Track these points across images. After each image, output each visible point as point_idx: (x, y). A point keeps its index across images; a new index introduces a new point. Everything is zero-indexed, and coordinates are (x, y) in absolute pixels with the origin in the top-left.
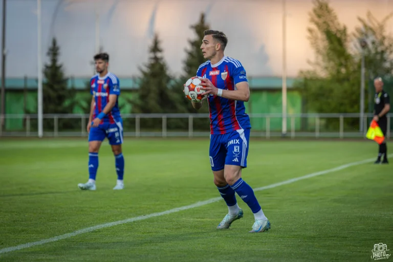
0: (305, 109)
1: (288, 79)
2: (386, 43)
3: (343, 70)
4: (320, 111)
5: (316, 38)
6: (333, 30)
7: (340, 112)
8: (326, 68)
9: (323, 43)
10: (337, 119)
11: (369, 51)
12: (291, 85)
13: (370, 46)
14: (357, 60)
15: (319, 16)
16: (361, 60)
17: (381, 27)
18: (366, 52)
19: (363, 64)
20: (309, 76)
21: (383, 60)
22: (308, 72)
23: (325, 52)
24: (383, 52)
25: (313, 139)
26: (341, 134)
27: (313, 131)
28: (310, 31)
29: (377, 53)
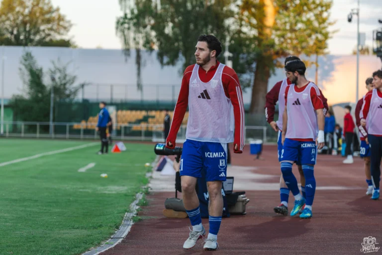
0: (15, 119)
1: (5, 100)
2: (68, 78)
3: (40, 95)
4: (25, 120)
5: (23, 74)
6: (34, 69)
7: (38, 121)
8: (29, 93)
9: (28, 78)
10: (35, 126)
11: (56, 83)
12: (6, 103)
13: (57, 80)
14: (48, 88)
15: (26, 60)
16: (51, 89)
17: (65, 69)
18: (54, 84)
19: (52, 91)
20: (18, 98)
21: (65, 89)
22: (18, 96)
23: (29, 83)
24: (65, 84)
25: (20, 138)
26: (38, 135)
27: (20, 132)
28: (20, 69)
29: (61, 85)
